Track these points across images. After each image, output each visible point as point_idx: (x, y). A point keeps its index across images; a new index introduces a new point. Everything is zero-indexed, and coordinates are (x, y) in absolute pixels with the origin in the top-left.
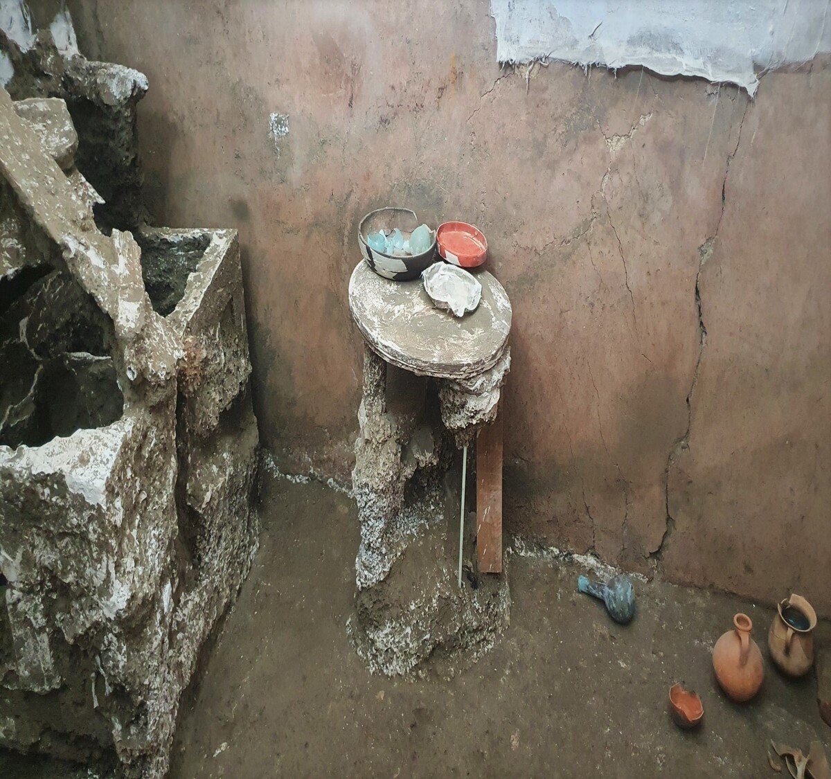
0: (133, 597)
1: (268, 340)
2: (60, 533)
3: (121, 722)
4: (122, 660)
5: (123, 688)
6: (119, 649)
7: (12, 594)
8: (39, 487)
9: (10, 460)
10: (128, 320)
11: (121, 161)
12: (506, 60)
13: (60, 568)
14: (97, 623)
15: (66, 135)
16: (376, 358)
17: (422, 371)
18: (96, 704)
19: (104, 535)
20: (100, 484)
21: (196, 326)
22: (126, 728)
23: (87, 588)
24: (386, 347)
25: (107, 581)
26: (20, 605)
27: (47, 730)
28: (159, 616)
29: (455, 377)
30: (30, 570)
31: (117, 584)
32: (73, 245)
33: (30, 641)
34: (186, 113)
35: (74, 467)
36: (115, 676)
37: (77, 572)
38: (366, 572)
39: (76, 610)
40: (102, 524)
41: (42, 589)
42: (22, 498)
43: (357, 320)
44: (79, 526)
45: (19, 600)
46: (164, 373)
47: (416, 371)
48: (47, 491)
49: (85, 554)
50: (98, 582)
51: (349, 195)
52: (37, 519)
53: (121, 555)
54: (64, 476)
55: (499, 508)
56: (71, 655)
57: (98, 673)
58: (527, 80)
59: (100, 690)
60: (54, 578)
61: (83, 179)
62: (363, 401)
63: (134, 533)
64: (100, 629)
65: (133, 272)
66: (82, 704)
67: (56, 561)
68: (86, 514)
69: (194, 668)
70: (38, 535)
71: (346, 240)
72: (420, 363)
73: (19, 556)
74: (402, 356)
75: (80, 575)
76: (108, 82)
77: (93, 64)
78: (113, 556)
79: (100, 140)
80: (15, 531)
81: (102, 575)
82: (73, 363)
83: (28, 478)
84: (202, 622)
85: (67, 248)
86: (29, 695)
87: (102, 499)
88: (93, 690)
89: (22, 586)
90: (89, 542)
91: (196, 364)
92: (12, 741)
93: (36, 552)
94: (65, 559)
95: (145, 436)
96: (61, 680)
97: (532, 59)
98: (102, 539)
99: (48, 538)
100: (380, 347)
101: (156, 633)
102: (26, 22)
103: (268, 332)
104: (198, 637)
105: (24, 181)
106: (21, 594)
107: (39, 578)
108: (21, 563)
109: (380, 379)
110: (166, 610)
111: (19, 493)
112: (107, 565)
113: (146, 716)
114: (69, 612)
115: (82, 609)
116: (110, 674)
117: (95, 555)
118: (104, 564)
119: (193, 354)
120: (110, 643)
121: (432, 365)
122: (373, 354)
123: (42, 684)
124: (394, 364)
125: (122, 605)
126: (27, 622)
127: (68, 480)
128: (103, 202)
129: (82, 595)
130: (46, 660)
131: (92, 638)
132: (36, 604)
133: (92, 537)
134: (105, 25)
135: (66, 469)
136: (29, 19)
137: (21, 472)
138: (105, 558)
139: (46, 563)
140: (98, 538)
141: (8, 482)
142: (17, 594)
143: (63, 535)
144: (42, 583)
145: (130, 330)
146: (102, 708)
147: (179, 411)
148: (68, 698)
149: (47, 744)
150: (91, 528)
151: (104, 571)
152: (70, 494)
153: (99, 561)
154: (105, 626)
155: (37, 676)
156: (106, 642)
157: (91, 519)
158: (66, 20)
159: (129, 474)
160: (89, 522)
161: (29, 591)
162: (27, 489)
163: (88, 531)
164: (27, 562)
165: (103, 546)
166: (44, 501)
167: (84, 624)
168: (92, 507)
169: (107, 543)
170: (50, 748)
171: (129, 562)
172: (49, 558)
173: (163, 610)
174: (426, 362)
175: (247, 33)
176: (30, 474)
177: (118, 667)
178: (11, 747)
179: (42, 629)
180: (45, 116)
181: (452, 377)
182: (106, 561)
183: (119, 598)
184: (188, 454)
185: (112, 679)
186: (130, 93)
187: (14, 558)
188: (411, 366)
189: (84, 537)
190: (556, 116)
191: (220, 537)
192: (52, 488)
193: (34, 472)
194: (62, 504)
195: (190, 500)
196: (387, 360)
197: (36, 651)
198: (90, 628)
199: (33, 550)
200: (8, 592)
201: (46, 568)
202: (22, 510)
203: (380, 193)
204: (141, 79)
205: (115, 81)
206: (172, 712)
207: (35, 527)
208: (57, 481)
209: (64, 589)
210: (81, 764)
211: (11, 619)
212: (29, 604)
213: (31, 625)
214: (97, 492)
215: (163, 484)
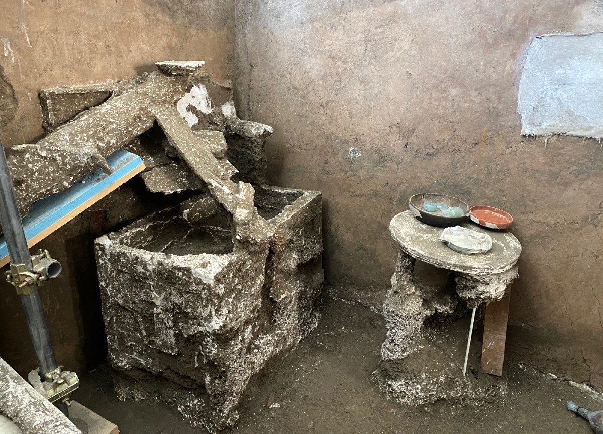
0: (224, 326)
1: (336, 240)
2: (186, 292)
3: (210, 376)
4: (214, 351)
5: (213, 363)
6: (213, 346)
7: (157, 310)
8: (176, 271)
9: (163, 258)
10: (240, 216)
11: (254, 159)
12: (529, 134)
13: (184, 305)
14: (202, 332)
15: (221, 145)
16: (406, 255)
17: (440, 265)
18: (197, 365)
19: (210, 297)
20: (212, 276)
21: (286, 226)
22: (213, 380)
23: (198, 316)
24: (413, 250)
25: (210, 315)
26: (160, 315)
27: (168, 368)
28: (240, 338)
29: (467, 272)
30: (168, 303)
31: (215, 318)
32: (214, 184)
33: (164, 331)
34: (296, 144)
35: (198, 267)
36: (208, 356)
37: (193, 309)
38: (389, 353)
39: (191, 324)
40: (210, 292)
41: (173, 312)
42: (167, 274)
43: (394, 237)
44: (196, 290)
45: (160, 313)
46: (260, 240)
47: (435, 265)
48: (181, 273)
49: (199, 303)
50: (204, 315)
51: (399, 185)
52: (175, 284)
53: (220, 307)
54: (191, 269)
55: (503, 344)
56: (186, 342)
57: (200, 353)
58: (546, 144)
59: (200, 360)
60: (180, 309)
61: (228, 162)
62: (395, 273)
63: (230, 300)
64: (203, 335)
65: (248, 199)
66: (190, 363)
67: (182, 302)
68: (201, 287)
69: (263, 366)
70: (174, 290)
71: (395, 203)
72: (439, 262)
73: (163, 296)
74: (425, 256)
75: (195, 310)
76: (250, 128)
77: (243, 121)
78: (214, 306)
79: (243, 150)
80: (161, 286)
81: (207, 312)
82: (211, 230)
83: (171, 267)
84: (271, 348)
85: (210, 184)
86: (161, 352)
87: (212, 283)
88: (196, 359)
89: (162, 308)
90: (202, 298)
91: (283, 240)
92: (149, 368)
93: (172, 296)
94: (188, 302)
95: (244, 263)
96: (179, 350)
97: (551, 134)
98: (209, 298)
99: (179, 292)
100: (409, 250)
101: (237, 344)
102: (208, 104)
103: (337, 236)
104: (268, 354)
105: (191, 158)
106: (162, 311)
107: (172, 307)
108: (163, 299)
109: (410, 265)
110: (246, 336)
111: (166, 271)
112: (211, 310)
113: (225, 378)
114: (187, 324)
115: (194, 324)
116: (206, 355)
117: (204, 304)
118: (209, 308)
119: (281, 236)
120: (208, 342)
121: (449, 264)
122: (404, 253)
123: (169, 349)
124: (419, 259)
125: (217, 327)
126: (163, 323)
127: (193, 271)
128: (238, 172)
129: (195, 319)
130: (172, 341)
131: (198, 337)
132: (169, 317)
133: (203, 296)
134: (253, 108)
135: (192, 267)
136: (210, 103)
137: (167, 264)
138: (209, 306)
139: (177, 302)
140: (207, 297)
141: (160, 267)
142: (159, 311)
143: (187, 293)
144: (173, 309)
145: (241, 220)
146: (200, 368)
147: (269, 258)
148: (182, 359)
149: (167, 374)
150: (203, 293)
151: (208, 311)
152: (193, 277)
153: (206, 307)
154: (206, 334)
155: (165, 345)
156: (206, 341)
157: (203, 289)
158: (231, 105)
159: (231, 275)
160: (202, 290)
161: (166, 311)
162: (170, 271)
163: (201, 293)
164: (166, 299)
165: (209, 301)
166: (179, 277)
167: (194, 330)
168: (205, 284)
169: (211, 300)
170: (170, 376)
171: (224, 311)
172: (179, 300)
173: (244, 336)
174: (444, 262)
175: (339, 115)
176: (173, 265)
177: (211, 353)
178: (148, 370)
179: (171, 328)
180: (209, 137)
181: (465, 272)
182: (210, 308)
183: (216, 324)
184: (273, 276)
185: (207, 357)
186: (262, 133)
187: (160, 297)
188: (432, 262)
189: (199, 296)
190: (570, 161)
191: (290, 315)
192: (183, 273)
193: (175, 265)
194: (188, 280)
195: (272, 295)
196: (414, 257)
197: (167, 335)
198: (197, 333)
199: (170, 296)
200: (155, 309)
201: (176, 304)
202: (166, 279)
203: (423, 185)
204: (270, 129)
205: (254, 128)
206: (244, 381)
207: (173, 286)
208: (188, 271)
209: (186, 315)
210: (186, 388)
211: (155, 320)
212: (165, 316)
213: (165, 324)
214: (209, 279)
215: (253, 285)
